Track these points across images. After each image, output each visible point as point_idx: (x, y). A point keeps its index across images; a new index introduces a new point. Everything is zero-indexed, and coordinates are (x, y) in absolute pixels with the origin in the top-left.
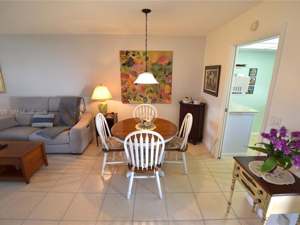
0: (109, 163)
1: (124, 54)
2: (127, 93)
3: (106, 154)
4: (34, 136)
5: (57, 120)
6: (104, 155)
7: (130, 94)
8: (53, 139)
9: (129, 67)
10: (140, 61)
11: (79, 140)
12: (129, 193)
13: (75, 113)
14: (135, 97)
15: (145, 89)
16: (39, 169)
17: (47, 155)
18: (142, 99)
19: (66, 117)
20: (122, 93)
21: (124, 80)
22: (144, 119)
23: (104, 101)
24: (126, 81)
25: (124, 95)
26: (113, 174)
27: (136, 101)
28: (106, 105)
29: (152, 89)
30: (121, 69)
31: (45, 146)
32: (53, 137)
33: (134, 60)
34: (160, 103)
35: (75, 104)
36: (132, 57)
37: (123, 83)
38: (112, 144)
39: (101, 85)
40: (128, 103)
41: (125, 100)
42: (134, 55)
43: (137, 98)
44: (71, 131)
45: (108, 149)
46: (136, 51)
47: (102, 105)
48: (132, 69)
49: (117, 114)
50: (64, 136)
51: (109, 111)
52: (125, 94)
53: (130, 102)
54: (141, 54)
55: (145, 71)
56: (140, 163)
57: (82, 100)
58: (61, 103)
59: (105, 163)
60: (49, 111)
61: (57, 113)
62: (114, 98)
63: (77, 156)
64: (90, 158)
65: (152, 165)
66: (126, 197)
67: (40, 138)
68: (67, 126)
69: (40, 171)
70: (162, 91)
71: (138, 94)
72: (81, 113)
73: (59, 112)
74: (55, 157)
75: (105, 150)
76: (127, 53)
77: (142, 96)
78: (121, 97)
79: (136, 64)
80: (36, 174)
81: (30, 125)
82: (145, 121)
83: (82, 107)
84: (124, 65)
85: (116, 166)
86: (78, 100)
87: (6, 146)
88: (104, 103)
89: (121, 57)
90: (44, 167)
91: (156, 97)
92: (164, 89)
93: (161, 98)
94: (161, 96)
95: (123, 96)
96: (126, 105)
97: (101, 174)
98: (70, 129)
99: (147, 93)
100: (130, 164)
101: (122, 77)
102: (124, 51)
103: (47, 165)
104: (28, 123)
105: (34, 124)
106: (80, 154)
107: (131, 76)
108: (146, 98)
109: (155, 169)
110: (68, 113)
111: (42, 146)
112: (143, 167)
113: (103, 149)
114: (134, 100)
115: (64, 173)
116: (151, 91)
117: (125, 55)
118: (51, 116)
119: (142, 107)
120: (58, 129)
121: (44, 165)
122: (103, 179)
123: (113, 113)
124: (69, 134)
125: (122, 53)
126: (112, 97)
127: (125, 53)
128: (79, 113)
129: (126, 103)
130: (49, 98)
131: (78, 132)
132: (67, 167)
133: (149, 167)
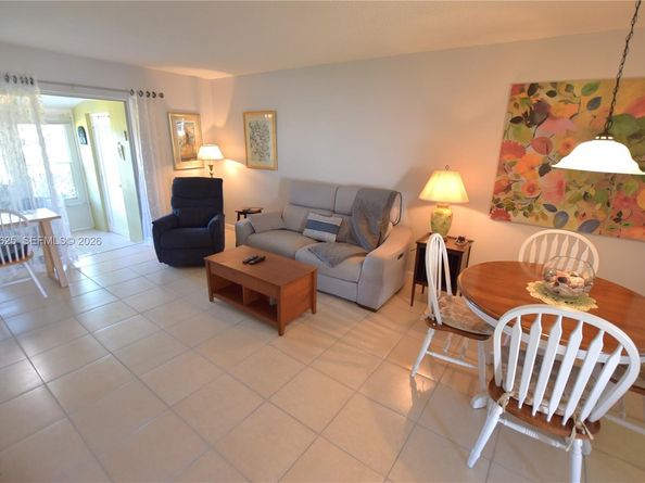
0: (434, 355)
1: (522, 91)
2: (511, 194)
3: (431, 332)
4: (304, 254)
5: (345, 231)
6: (427, 333)
7: (518, 198)
8: (333, 266)
9: (529, 126)
10: (571, 109)
11: (379, 281)
12: (477, 454)
13: (379, 223)
14: (530, 208)
15: (568, 189)
16: (300, 316)
17: (318, 293)
18: (551, 215)
19: (362, 229)
20: (496, 192)
21: (508, 159)
22: (560, 274)
23: (447, 207)
24: (513, 164)
25: (499, 199)
26: (437, 384)
27: (531, 220)
28: (450, 217)
29: (592, 192)
30: (505, 132)
31: (319, 276)
32: (333, 263)
33: (549, 107)
34: (611, 236)
35: (383, 205)
36: (546, 98)
37: (502, 168)
38: (453, 314)
39: (447, 168)
40: (508, 219)
41: (500, 211)
42: (552, 94)
43: (535, 211)
44: (366, 259)
45: (439, 321)
46: (561, 83)
47: (440, 215)
48: (539, 132)
49: (471, 242)
50: (352, 266)
51: (455, 232)
52: (502, 196)
53: (512, 218)
54: (577, 91)
55: (600, 135)
56: (531, 393)
57: (398, 198)
58: (357, 199)
59: (425, 351)
60: (334, 211)
61: (346, 218)
62: (471, 202)
63: (368, 312)
64: (394, 327)
65: (569, 413)
66: (466, 460)
67: (312, 258)
68: (359, 245)
69: (301, 319)
70: (626, 199)
71: (542, 200)
72: (391, 224)
73: (350, 215)
74: (329, 300)
75: (431, 322)
76: (533, 88)
77: (552, 209)
78: (489, 204)
79: (555, 118)
80: (295, 323)
81: (301, 232)
82: (562, 280)
83: (394, 212)
84: (516, 120)
85: (448, 366)
86: (391, 197)
87: (263, 259)
88: (446, 212)
89: (511, 100)
90: (309, 313)
91: (601, 216)
92: (636, 195)
93: (617, 221)
94: (620, 214)
95: (496, 201)
96: (499, 226)
97: (411, 372)
98: (365, 254)
99: (573, 201)
100: (498, 383)
101: (502, 153)
102: (523, 85)
103: (314, 312)
104: (298, 226)
105: (308, 232)
106: (374, 311)
107: (530, 150)
108: (565, 215)
109: (578, 431)
110: (367, 219)
111: (313, 275)
112: (536, 409)
113: (429, 319)
114: (525, 214)
115: (339, 340)
116: (586, 196)
117: (525, 95)
118: (336, 221)
119: (551, 237)
120: (344, 249)
121: (310, 310)
122: (413, 384)
123: (462, 239)
124: (362, 263)
125: (517, 88)
126: (467, 200)
127: (527, 88)
128: (387, 225)
129: (501, 220)
130: (338, 187)
131: (380, 264)
132: (347, 329)
133: (558, 417)
